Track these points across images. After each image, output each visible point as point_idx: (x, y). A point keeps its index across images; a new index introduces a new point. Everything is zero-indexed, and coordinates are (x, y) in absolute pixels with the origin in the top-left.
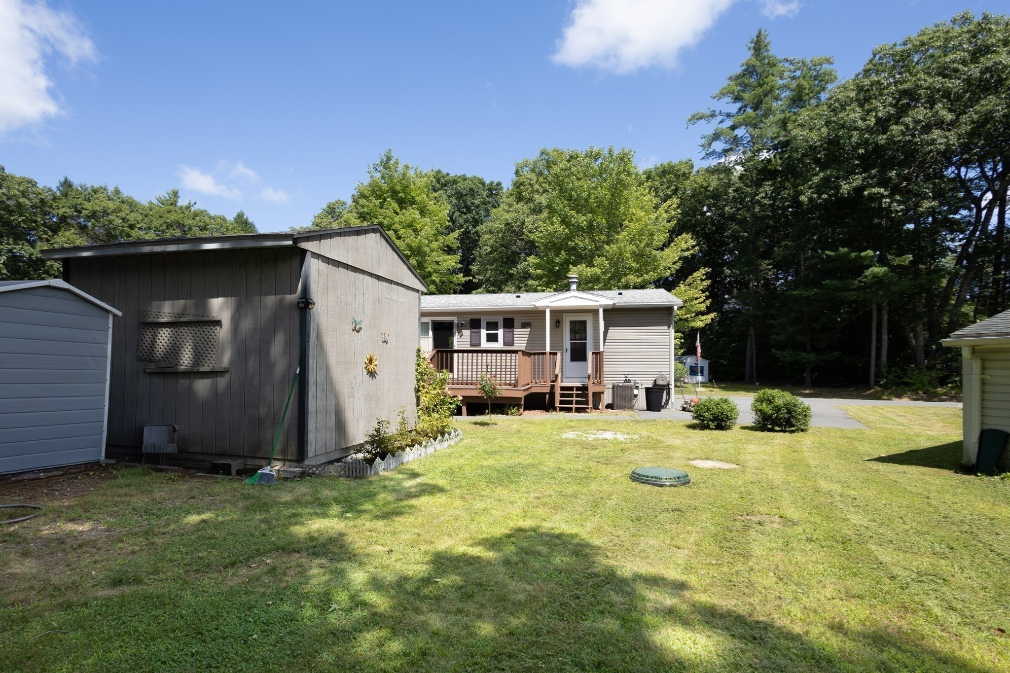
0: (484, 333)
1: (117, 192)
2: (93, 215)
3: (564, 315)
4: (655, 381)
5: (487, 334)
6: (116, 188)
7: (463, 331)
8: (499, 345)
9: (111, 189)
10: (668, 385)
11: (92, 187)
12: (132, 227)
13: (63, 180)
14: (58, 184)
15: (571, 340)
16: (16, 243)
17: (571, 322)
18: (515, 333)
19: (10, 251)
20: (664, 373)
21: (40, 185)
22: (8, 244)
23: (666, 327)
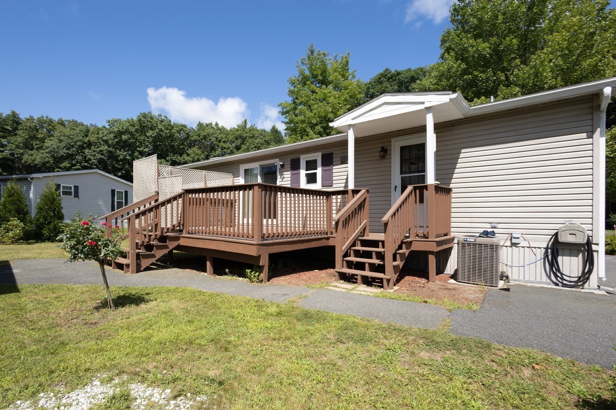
0: (303, 173)
1: (217, 124)
2: (205, 137)
3: (393, 140)
4: (556, 234)
5: (307, 175)
6: (216, 122)
7: (285, 173)
8: (317, 186)
9: (214, 124)
10: (589, 243)
11: (206, 123)
12: (220, 141)
13: (198, 123)
14: (196, 125)
15: (402, 173)
16: (174, 156)
17: (402, 149)
18: (334, 171)
19: (171, 160)
20: (577, 222)
21: (188, 127)
22: (171, 156)
23: (584, 135)
